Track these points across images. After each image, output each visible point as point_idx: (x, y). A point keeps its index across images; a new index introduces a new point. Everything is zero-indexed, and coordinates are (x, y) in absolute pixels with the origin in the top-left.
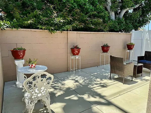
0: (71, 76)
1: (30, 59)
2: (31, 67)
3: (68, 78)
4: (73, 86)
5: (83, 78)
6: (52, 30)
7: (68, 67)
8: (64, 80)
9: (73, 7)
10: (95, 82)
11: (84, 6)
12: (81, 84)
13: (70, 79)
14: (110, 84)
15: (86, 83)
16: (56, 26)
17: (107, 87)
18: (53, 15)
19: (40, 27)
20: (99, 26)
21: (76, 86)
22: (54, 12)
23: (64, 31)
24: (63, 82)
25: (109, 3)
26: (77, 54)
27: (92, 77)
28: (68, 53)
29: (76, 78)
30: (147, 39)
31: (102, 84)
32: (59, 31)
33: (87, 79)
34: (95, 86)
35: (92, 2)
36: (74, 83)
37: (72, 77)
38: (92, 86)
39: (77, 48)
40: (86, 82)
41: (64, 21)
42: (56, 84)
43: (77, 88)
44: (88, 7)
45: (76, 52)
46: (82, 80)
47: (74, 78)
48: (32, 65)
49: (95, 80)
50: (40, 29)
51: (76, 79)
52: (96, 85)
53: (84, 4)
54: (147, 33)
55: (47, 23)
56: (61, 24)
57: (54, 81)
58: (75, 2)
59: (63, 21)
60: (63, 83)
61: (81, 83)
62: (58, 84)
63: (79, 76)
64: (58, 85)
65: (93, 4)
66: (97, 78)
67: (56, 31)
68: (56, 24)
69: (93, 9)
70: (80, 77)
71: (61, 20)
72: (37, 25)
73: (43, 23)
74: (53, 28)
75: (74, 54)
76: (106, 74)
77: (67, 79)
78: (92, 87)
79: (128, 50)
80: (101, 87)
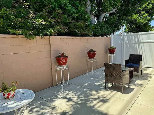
0: (59, 93)
1: (3, 83)
2: (8, 97)
3: (56, 96)
4: (68, 109)
5: (75, 93)
6: (30, 34)
7: (53, 81)
8: (52, 101)
9: (54, 7)
10: (92, 97)
11: (65, 7)
12: (76, 103)
13: (60, 98)
14: (109, 96)
15: (81, 100)
16: (35, 30)
17: (109, 101)
18: (29, 15)
19: (12, 31)
20: (83, 30)
21: (72, 108)
22: (31, 12)
23: (45, 36)
24: (53, 104)
25: (88, 6)
26: (64, 64)
27: (85, 90)
28: (51, 64)
29: (67, 94)
30: (126, 42)
31: (101, 99)
32: (39, 36)
33: (81, 94)
34: (95, 102)
35: (73, 3)
36: (68, 103)
37: (61, 94)
38: (91, 103)
39: (64, 57)
40: (81, 98)
41: (46, 23)
42: (42, 109)
43: (74, 110)
44: (70, 8)
45: (63, 62)
46: (76, 97)
47: (64, 96)
48: (9, 94)
49: (90, 94)
50: (12, 34)
51: (68, 97)
52: (95, 100)
53: (65, 5)
54: (125, 37)
55: (22, 26)
56: (42, 27)
57: (39, 104)
58: (54, 1)
59: (44, 24)
60: (53, 106)
61: (76, 101)
62: (46, 109)
63: (69, 91)
64: (47, 111)
65: (74, 5)
66: (91, 90)
67: (34, 36)
68: (34, 28)
69: (75, 11)
70: (71, 92)
71: (42, 22)
72: (7, 29)
73: (15, 26)
74: (31, 33)
75: (60, 64)
76: (99, 83)
77: (55, 98)
78: (92, 105)
79: (110, 54)
80: (102, 102)
